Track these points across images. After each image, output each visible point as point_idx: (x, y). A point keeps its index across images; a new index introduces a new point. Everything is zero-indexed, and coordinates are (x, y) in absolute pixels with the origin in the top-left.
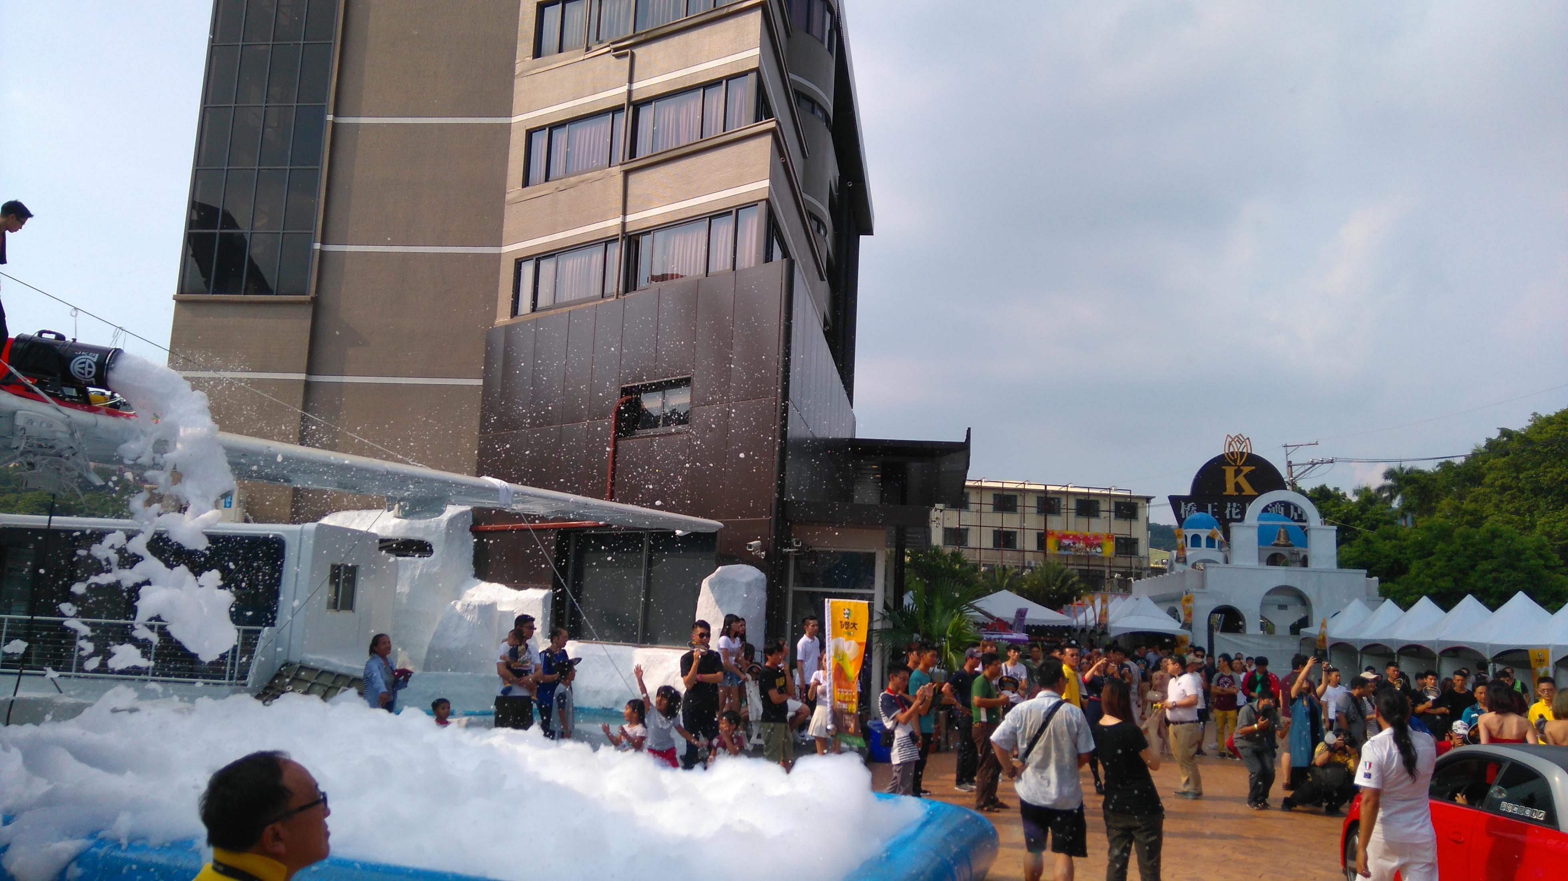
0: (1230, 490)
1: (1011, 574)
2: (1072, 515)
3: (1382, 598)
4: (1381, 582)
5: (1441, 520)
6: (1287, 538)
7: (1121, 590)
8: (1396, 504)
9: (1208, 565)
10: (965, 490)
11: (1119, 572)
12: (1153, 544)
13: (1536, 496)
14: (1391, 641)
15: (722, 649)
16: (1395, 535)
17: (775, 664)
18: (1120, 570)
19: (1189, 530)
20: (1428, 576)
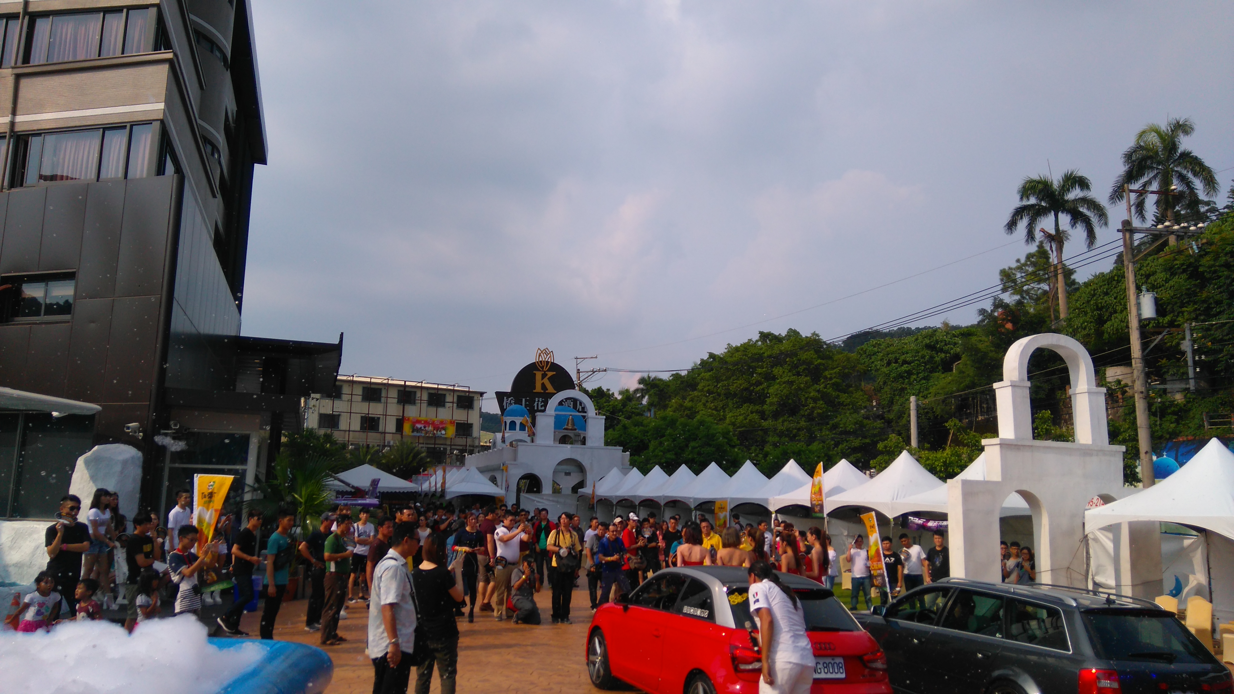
0: (538, 389)
1: (372, 452)
2: (424, 405)
3: (631, 467)
4: (631, 455)
5: (671, 413)
6: (573, 424)
7: (458, 463)
8: (645, 401)
9: (519, 443)
10: (337, 383)
11: (457, 450)
12: (483, 428)
13: (727, 398)
14: (635, 496)
15: (91, 520)
16: (642, 423)
17: (143, 533)
18: (458, 448)
19: (508, 417)
20: (661, 451)
